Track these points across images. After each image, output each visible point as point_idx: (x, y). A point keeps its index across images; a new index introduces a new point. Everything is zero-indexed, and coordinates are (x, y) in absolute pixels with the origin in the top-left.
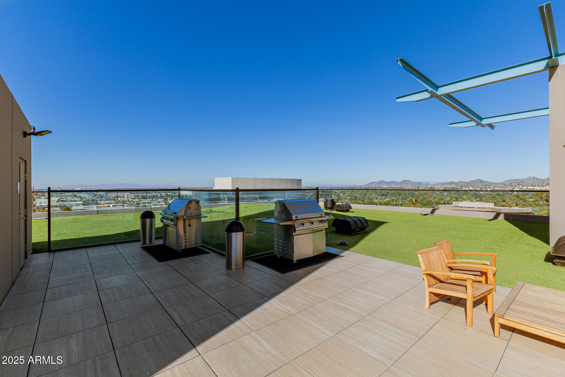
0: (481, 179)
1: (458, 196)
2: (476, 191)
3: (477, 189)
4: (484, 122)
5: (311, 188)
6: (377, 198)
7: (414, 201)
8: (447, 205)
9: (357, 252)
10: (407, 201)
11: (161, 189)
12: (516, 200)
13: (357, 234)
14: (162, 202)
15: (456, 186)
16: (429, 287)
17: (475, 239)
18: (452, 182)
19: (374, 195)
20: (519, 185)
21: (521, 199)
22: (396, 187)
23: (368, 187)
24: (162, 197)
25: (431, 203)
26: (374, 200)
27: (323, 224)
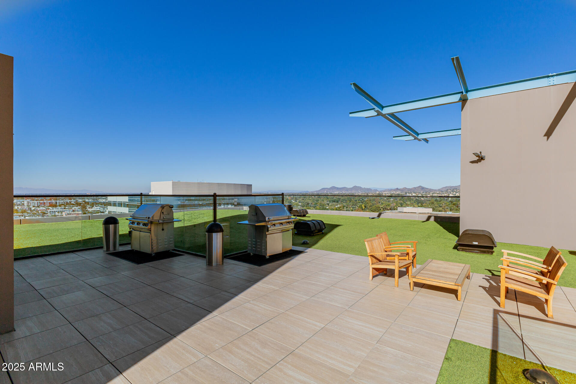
0: (422, 186)
1: (403, 202)
2: (418, 197)
3: (419, 195)
4: (420, 137)
5: (261, 193)
6: (328, 204)
7: (364, 208)
8: (393, 211)
9: (317, 249)
10: (357, 208)
11: (76, 195)
12: (451, 205)
13: (316, 235)
14: (78, 210)
15: (402, 193)
16: (372, 264)
17: (409, 236)
18: (397, 189)
19: (325, 201)
20: (453, 192)
21: (454, 204)
22: (347, 193)
23: (320, 193)
24: (78, 204)
25: (379, 209)
26: (326, 206)
27: (290, 225)
